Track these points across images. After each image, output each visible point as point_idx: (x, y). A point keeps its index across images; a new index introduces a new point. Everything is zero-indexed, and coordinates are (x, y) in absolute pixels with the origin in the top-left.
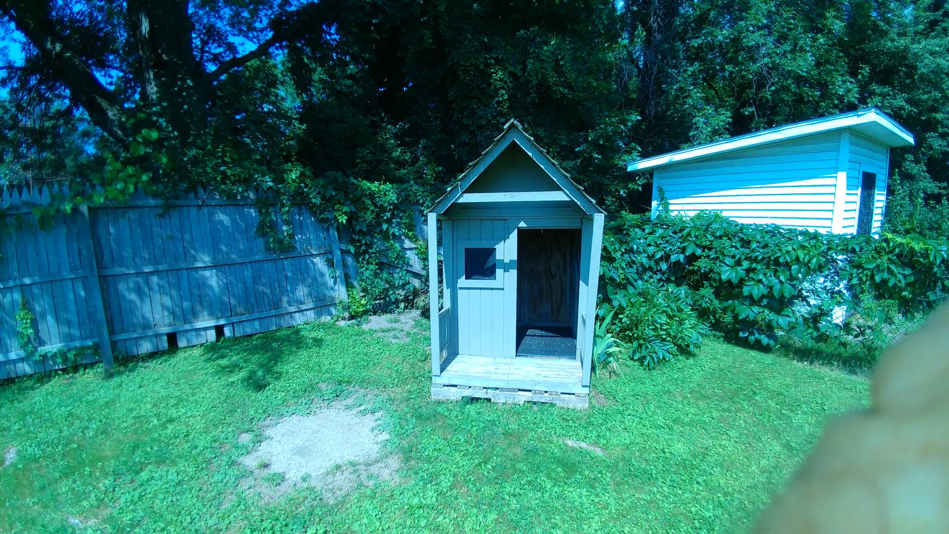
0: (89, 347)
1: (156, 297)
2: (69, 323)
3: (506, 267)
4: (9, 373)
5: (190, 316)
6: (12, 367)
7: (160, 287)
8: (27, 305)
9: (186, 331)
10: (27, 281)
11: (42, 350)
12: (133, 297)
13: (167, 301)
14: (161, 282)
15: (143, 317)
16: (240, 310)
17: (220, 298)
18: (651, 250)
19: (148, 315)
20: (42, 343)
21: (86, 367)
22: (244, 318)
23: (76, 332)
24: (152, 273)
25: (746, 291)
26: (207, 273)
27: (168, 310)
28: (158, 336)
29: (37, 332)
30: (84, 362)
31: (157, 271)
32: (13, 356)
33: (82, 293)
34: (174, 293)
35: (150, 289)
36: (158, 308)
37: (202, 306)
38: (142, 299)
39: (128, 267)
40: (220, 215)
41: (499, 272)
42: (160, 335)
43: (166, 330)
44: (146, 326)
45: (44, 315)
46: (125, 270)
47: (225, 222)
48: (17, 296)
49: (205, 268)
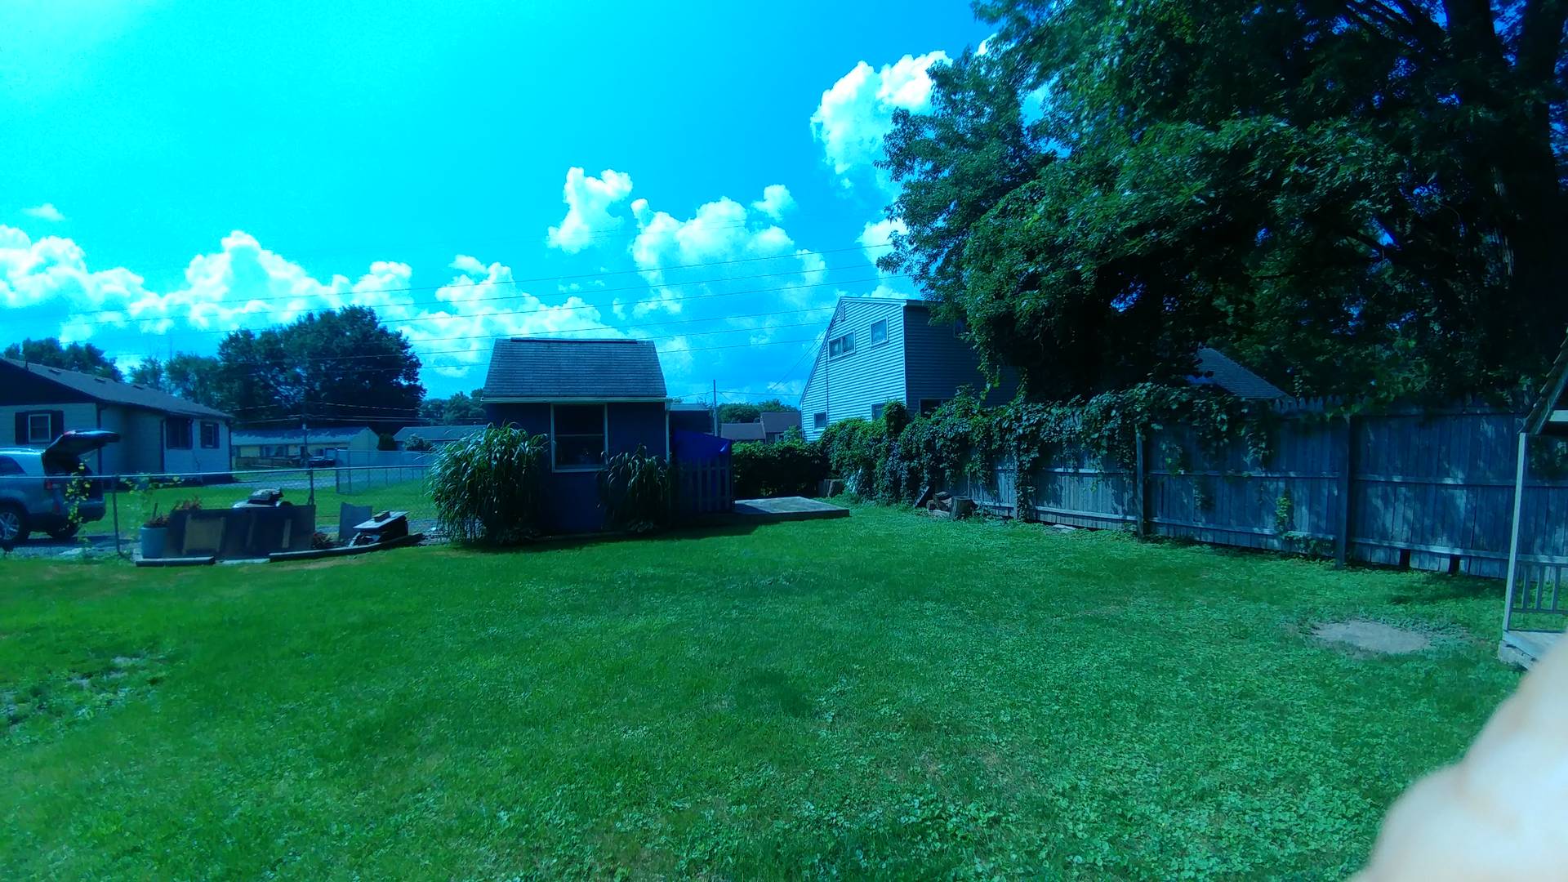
0: (1329, 541)
1: (1400, 508)
2: (1318, 515)
4: (1260, 544)
5: (1429, 536)
6: (1265, 539)
7: (1407, 499)
8: (1288, 494)
9: (1421, 552)
10: (1292, 474)
11: (1292, 533)
12: (1379, 503)
13: (1410, 514)
14: (1409, 494)
15: (1384, 525)
16: (1482, 541)
17: (1465, 524)
19: (1388, 524)
20: (1293, 528)
21: (1323, 558)
22: (1482, 554)
23: (1323, 524)
24: (1400, 484)
26: (1458, 492)
27: (1409, 524)
28: (1392, 549)
29: (1291, 517)
30: (1324, 553)
31: (1405, 483)
32: (1267, 531)
33: (1336, 492)
34: (1418, 507)
35: (1397, 499)
36: (1399, 521)
37: (1443, 527)
38: (1386, 508)
39: (1379, 474)
40: (1486, 425)
42: (1395, 548)
43: (1401, 545)
44: (1384, 535)
45: (1299, 504)
46: (1377, 477)
47: (1490, 434)
48: (1282, 485)
49: (1455, 486)
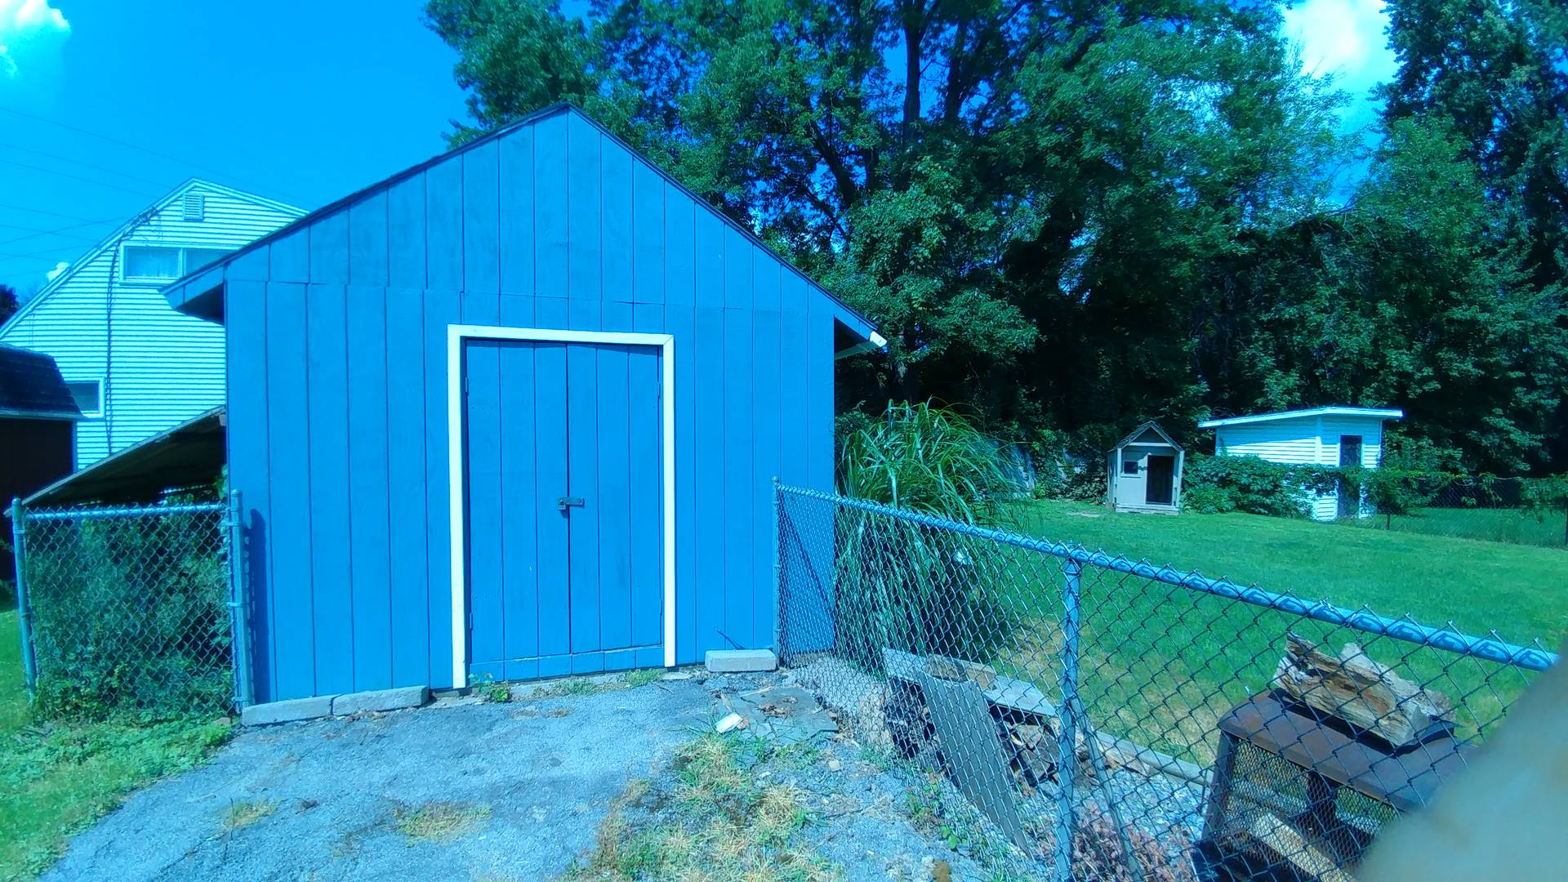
3: (1142, 469)
18: (1209, 471)
25: (1251, 488)
41: (1139, 471)
